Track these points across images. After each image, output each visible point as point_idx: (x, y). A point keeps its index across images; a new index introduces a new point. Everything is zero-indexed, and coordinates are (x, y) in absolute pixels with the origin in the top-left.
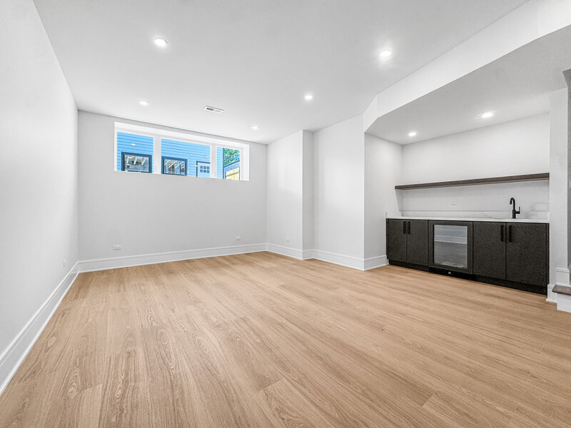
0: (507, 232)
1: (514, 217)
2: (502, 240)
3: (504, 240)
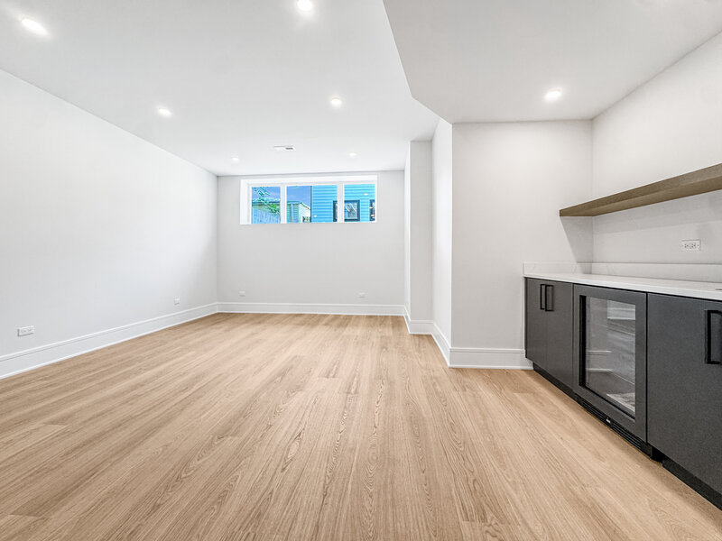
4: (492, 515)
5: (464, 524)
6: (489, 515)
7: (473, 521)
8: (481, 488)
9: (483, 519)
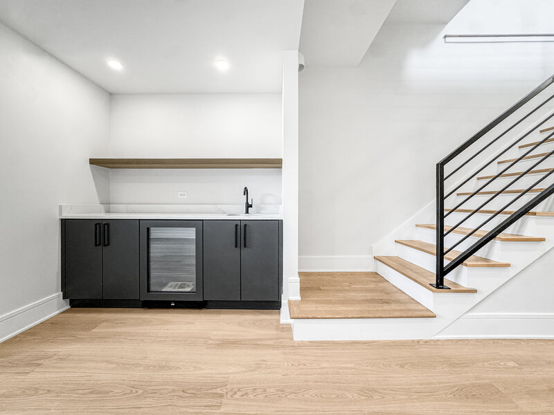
0: (241, 233)
1: (247, 212)
2: (236, 246)
3: (239, 245)
4: (219, 389)
5: (223, 410)
6: (218, 391)
7: (221, 403)
8: (193, 389)
9: (221, 396)
